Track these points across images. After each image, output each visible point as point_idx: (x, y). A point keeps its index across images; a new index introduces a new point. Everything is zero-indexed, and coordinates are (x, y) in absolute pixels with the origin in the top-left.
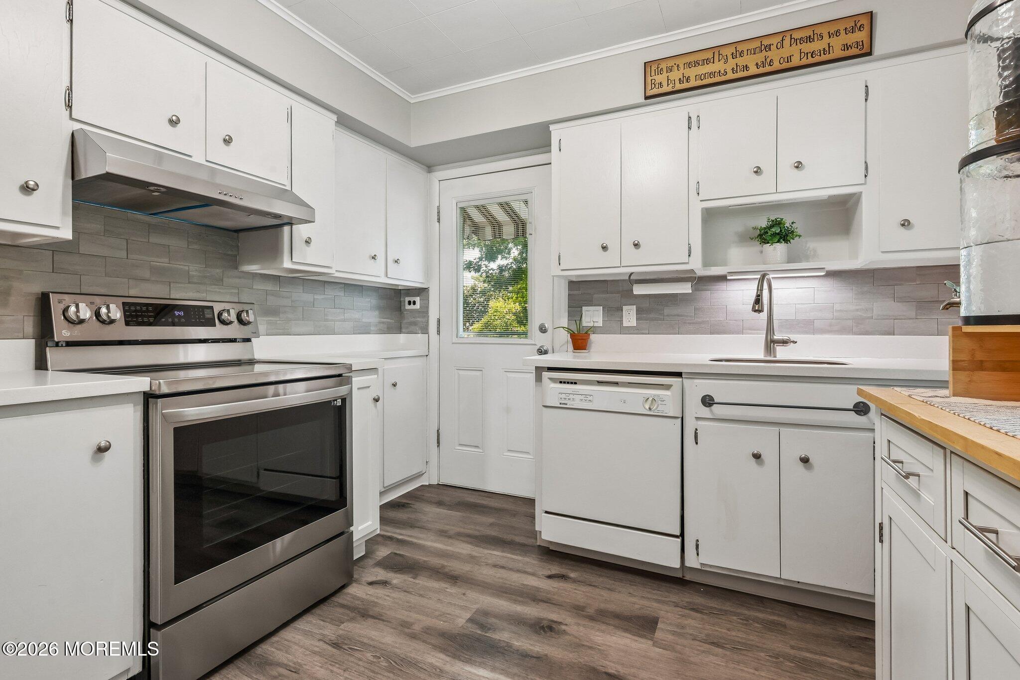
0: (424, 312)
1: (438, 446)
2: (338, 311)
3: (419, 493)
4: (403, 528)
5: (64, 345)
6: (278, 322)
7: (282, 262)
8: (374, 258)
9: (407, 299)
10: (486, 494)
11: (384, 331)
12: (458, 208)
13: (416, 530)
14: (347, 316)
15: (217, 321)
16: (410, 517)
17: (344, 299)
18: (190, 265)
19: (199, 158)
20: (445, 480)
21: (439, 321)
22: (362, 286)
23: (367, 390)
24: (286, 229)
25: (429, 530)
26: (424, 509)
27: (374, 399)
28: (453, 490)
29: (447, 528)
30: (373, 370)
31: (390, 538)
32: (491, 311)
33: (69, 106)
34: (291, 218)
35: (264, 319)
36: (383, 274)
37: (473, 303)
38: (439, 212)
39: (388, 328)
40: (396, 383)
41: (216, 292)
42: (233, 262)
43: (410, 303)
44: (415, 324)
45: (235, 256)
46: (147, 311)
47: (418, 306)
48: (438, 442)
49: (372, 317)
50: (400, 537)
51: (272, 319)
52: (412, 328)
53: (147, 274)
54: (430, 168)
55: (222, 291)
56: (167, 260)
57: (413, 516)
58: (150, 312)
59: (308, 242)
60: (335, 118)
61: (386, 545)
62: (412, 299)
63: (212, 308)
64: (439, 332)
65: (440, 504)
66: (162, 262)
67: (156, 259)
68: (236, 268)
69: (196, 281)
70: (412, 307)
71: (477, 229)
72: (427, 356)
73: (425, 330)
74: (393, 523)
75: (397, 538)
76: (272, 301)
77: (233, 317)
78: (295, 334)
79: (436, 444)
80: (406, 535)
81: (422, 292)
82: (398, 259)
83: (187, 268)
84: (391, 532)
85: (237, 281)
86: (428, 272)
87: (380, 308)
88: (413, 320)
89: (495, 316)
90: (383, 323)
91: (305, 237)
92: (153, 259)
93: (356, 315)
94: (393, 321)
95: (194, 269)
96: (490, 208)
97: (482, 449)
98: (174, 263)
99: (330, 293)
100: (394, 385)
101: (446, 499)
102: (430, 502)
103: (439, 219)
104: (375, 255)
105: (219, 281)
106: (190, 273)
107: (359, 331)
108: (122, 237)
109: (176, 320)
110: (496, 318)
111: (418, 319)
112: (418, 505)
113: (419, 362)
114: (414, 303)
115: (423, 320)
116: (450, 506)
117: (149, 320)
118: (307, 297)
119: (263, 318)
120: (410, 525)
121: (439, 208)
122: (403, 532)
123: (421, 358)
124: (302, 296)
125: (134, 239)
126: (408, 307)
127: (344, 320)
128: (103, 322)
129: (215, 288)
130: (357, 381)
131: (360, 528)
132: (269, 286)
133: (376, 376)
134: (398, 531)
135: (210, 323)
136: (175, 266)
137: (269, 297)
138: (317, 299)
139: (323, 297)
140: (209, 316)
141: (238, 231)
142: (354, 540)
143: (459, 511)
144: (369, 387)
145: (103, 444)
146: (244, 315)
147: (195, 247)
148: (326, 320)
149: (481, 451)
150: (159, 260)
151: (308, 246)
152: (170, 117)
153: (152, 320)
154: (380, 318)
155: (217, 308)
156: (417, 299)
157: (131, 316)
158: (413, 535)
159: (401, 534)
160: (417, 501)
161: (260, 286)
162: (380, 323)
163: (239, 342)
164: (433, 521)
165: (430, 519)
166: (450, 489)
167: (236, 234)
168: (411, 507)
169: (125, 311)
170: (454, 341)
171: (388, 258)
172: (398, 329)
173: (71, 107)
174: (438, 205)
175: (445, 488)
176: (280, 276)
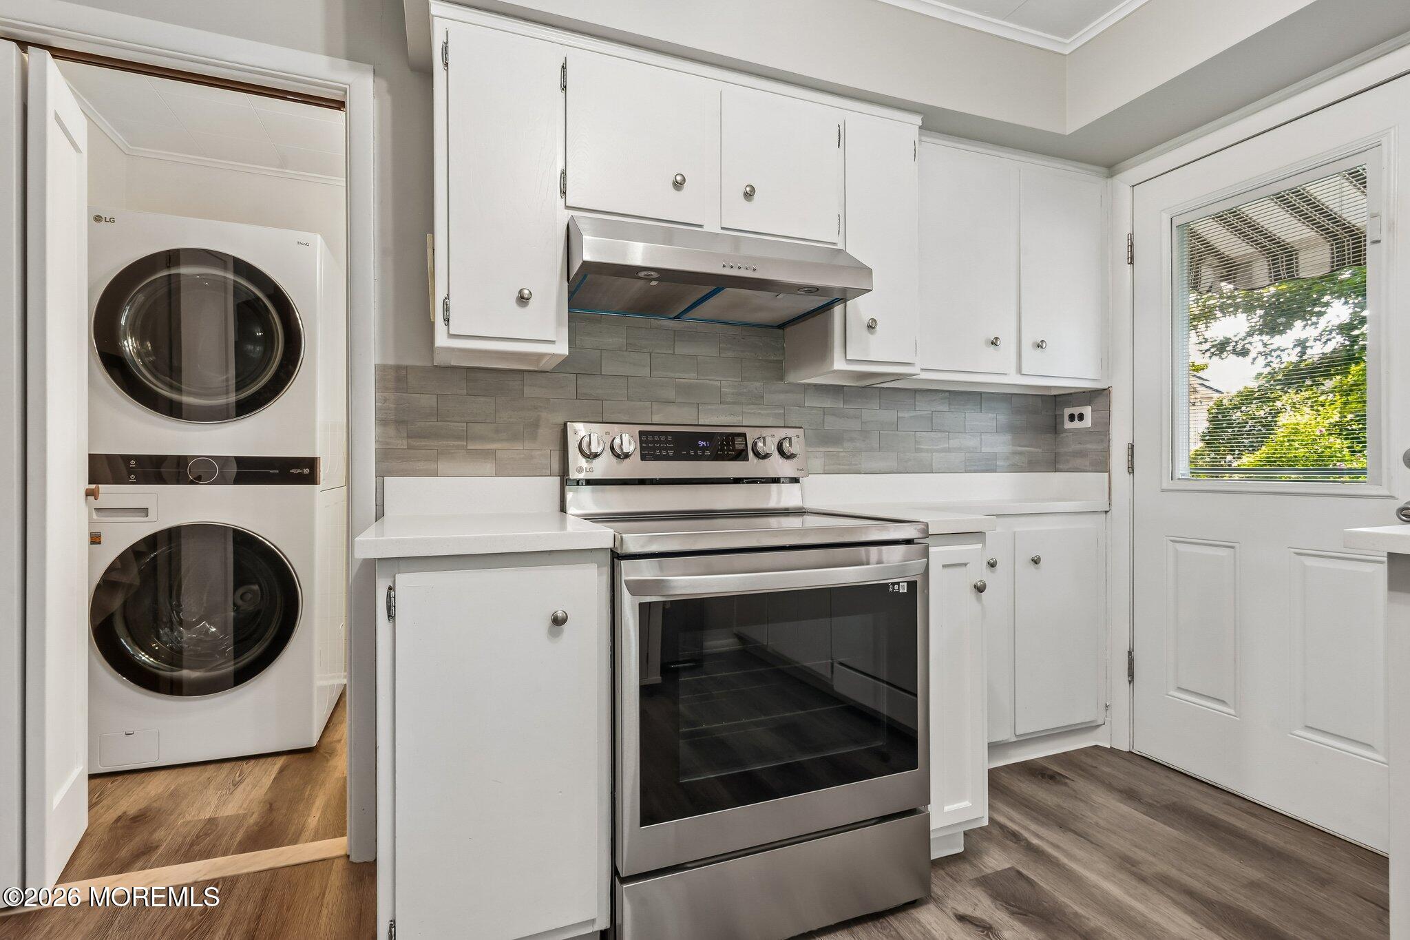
0: (1102, 431)
1: (1130, 682)
2: (939, 434)
3: (1089, 761)
4: (1043, 824)
5: (584, 483)
6: (842, 454)
7: (832, 363)
8: (994, 343)
9: (1068, 411)
10: (1244, 805)
11: (1022, 467)
12: (1174, 228)
13: (1071, 836)
14: (954, 443)
15: (751, 454)
16: (1062, 804)
17: (950, 416)
18: (722, 379)
19: (712, 227)
20: (1142, 748)
21: (1131, 448)
22: (980, 394)
23: (963, 569)
24: (838, 310)
25: (1098, 846)
26: (1094, 797)
27: (975, 586)
28: (1164, 773)
29: (1139, 854)
30: (977, 535)
31: (1015, 837)
32: (1280, 433)
33: (564, 193)
34: (844, 290)
35: (821, 449)
36: (1012, 369)
37: (1241, 421)
38: (1131, 245)
39: (1030, 462)
40: (1039, 558)
41: (754, 413)
42: (778, 371)
43: (1072, 418)
44: (1081, 454)
45: (781, 362)
46: (667, 442)
47: (1088, 422)
48: (1131, 674)
49: (1000, 445)
50: (1035, 841)
51: (832, 450)
52: (1078, 462)
53: (671, 394)
54: (1111, 168)
55: (762, 412)
56: (694, 375)
57: (1067, 804)
58: (670, 442)
59: (871, 327)
60: (918, 120)
61: (1004, 848)
62: (1076, 411)
63: (744, 435)
64: (1131, 469)
65: (1130, 795)
66: (688, 377)
67: (682, 375)
68: (781, 378)
69: (729, 400)
70: (1077, 424)
71: (1230, 269)
72: (1106, 512)
73: (1102, 465)
74: (1027, 806)
75: (1026, 840)
76: (832, 424)
77: (772, 447)
78: (867, 472)
79: (1126, 678)
80: (1048, 841)
81: (1097, 396)
82: (1042, 341)
83: (718, 383)
84: (1019, 825)
85: (782, 396)
86: (1107, 359)
87: (1012, 429)
88: (1078, 447)
89: (1293, 440)
90: (1020, 453)
91: (866, 319)
92: (677, 375)
93: (970, 442)
94: (1040, 451)
95: (726, 384)
96: (1252, 212)
97: (1235, 709)
98: (702, 378)
99: (925, 407)
100: (1036, 561)
101: (1147, 790)
102: (1109, 786)
103: (1132, 258)
104: (996, 338)
105: (757, 399)
106: (723, 390)
107: (976, 468)
108: (645, 350)
109: (700, 452)
110: (1296, 444)
111: (1089, 446)
112: (1081, 784)
113: (1087, 523)
114: (1081, 417)
115: (1100, 447)
116: (1150, 805)
117: (668, 453)
118: (888, 415)
119: (818, 449)
120: (1062, 823)
121: (1131, 238)
122: (1043, 831)
123: (1096, 516)
124: (874, 413)
125: (658, 351)
126: (1068, 425)
127: (948, 450)
128: (618, 456)
129: (753, 409)
130: (938, 553)
131: (947, 808)
132: (828, 403)
133: (980, 546)
134: (1033, 827)
135: (741, 455)
136: (704, 381)
137: (829, 419)
138: (902, 417)
139: (912, 414)
140: (739, 447)
141: (782, 326)
142: (932, 828)
143: (1172, 826)
144: (965, 564)
145: (560, 614)
146: (786, 445)
147: (730, 354)
148: (918, 451)
149: (1232, 712)
150: (686, 376)
151: (872, 334)
152: (673, 179)
153: (671, 453)
154: (1013, 446)
155: (751, 435)
156: (1088, 411)
157: (647, 448)
158: (1061, 845)
159: (1037, 836)
160: (1081, 776)
161: (813, 402)
162: (1015, 453)
163: (783, 483)
164: (1108, 830)
165: (1102, 823)
166: (1157, 769)
167: (780, 331)
168: (1066, 784)
169: (641, 442)
170: (1165, 486)
171: (1023, 342)
172: (1054, 464)
173: (565, 193)
174: (1129, 231)
175: (1144, 764)
176: (843, 386)
